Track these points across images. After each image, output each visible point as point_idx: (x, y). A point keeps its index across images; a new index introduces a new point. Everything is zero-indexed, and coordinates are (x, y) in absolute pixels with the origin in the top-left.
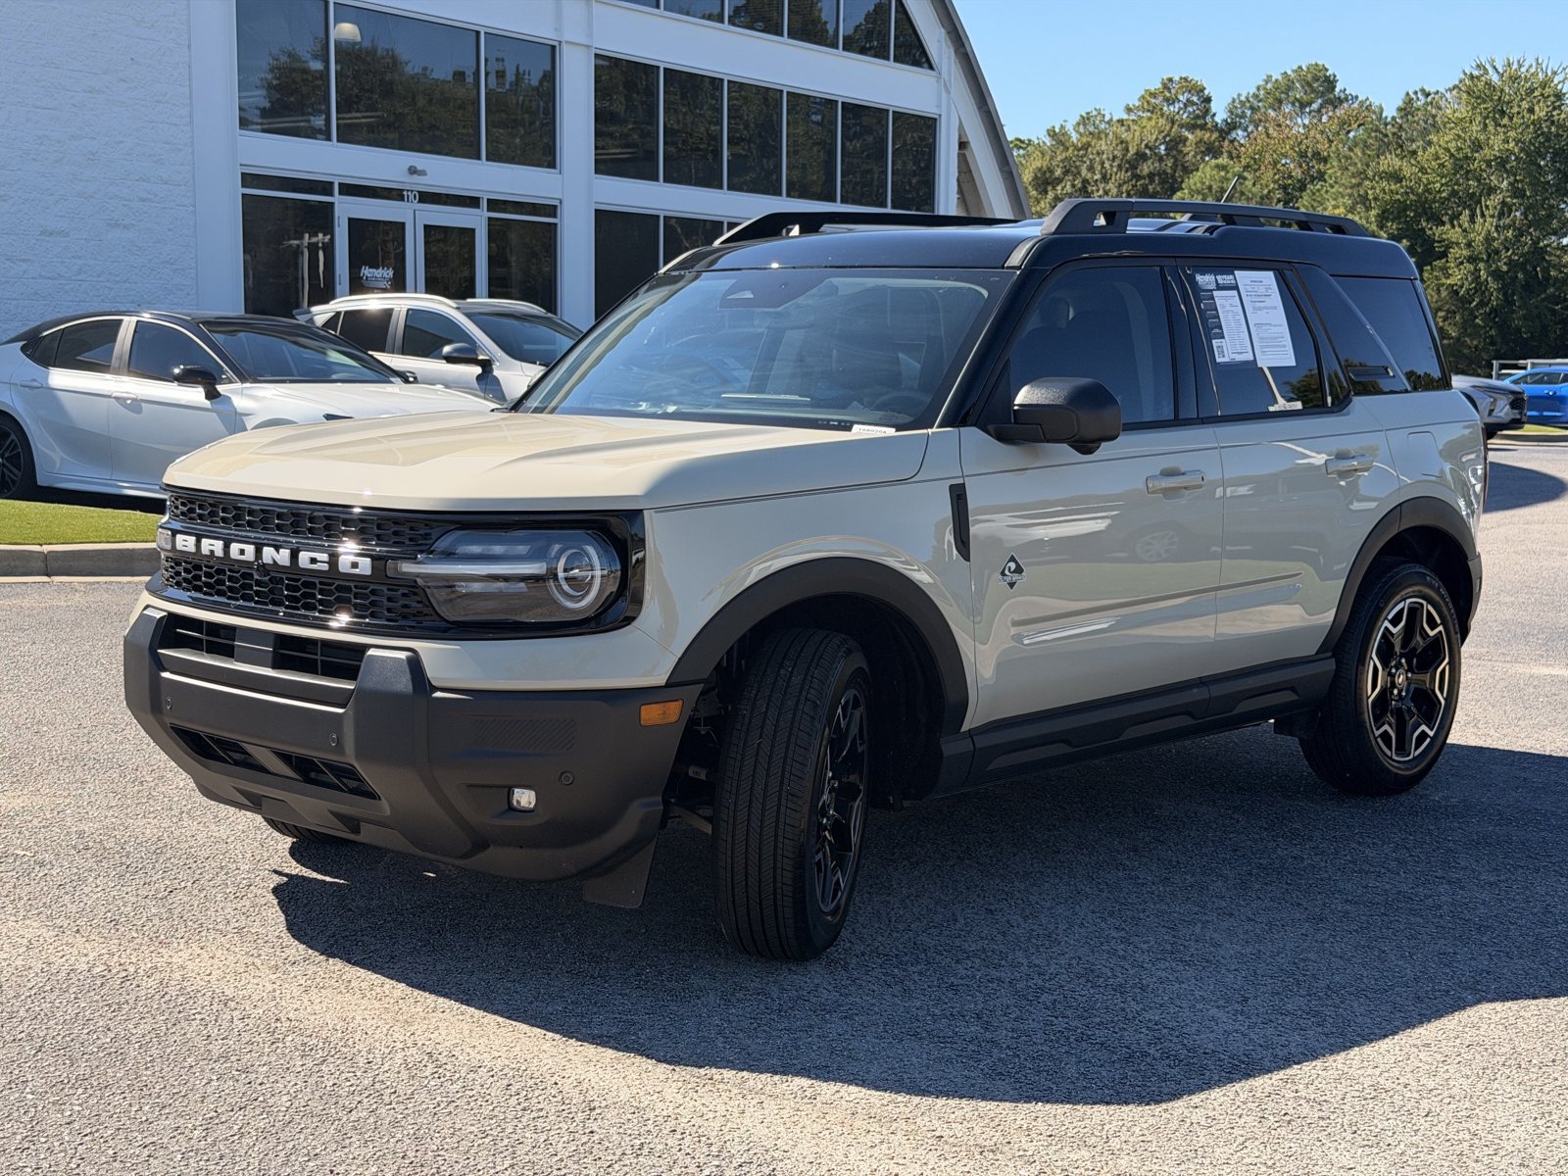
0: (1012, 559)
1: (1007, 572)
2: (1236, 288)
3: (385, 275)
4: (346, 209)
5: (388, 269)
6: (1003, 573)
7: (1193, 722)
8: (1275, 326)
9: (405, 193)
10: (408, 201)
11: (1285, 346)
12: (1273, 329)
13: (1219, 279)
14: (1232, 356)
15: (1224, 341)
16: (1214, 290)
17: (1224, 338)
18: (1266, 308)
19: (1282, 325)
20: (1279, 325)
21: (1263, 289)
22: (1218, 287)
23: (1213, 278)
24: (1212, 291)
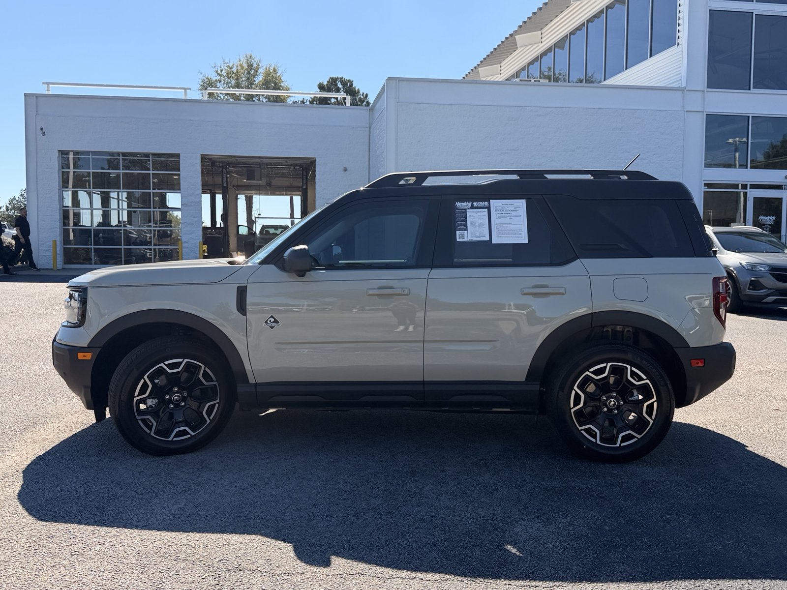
0: (272, 317)
1: (268, 322)
2: (489, 208)
3: (771, 219)
4: (753, 194)
5: (773, 216)
6: (266, 322)
7: (415, 400)
8: (514, 224)
9: (784, 186)
10: (785, 189)
11: (521, 234)
12: (512, 226)
13: (475, 204)
14: (470, 239)
15: (466, 232)
16: (468, 209)
17: (467, 230)
18: (511, 216)
19: (522, 224)
20: (520, 224)
21: (512, 208)
22: (472, 207)
23: (470, 203)
24: (466, 209)
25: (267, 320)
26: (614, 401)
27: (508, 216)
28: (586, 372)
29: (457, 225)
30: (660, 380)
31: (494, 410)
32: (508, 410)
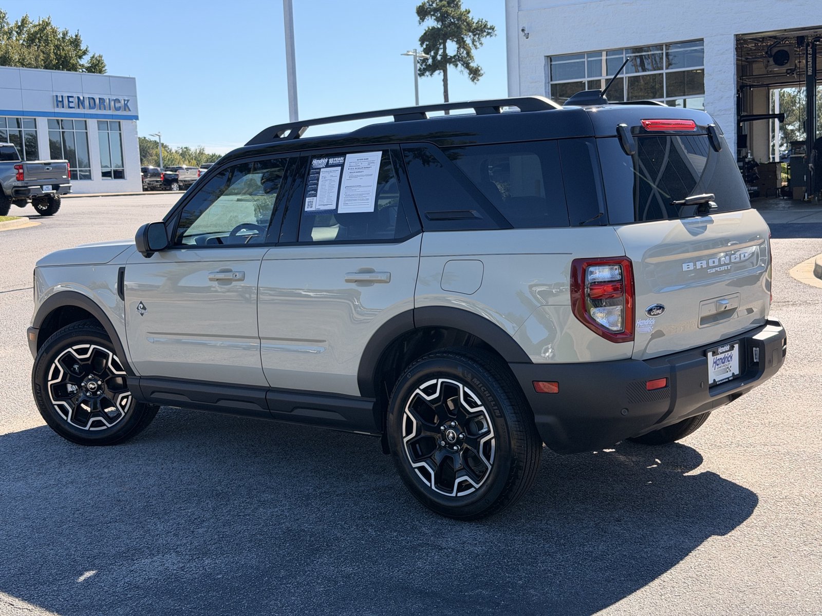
0: (141, 303)
2: (343, 166)
6: (138, 309)
7: (262, 409)
8: (364, 187)
11: (368, 199)
12: (361, 189)
13: (331, 161)
14: (318, 207)
15: (315, 198)
16: (323, 168)
17: (316, 196)
18: (362, 176)
19: (371, 186)
20: (368, 186)
21: (365, 164)
22: (328, 166)
23: (326, 160)
24: (320, 169)
25: (138, 307)
26: (453, 433)
27: (359, 176)
28: (416, 389)
29: (308, 189)
30: (494, 408)
31: (355, 432)
32: (369, 434)
